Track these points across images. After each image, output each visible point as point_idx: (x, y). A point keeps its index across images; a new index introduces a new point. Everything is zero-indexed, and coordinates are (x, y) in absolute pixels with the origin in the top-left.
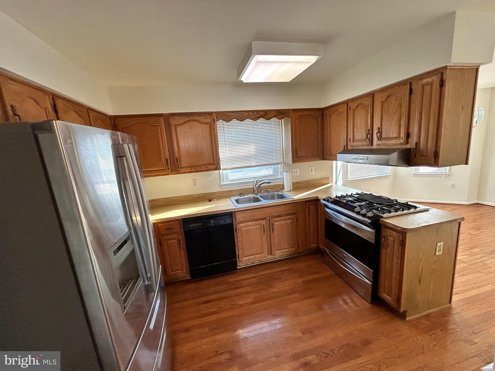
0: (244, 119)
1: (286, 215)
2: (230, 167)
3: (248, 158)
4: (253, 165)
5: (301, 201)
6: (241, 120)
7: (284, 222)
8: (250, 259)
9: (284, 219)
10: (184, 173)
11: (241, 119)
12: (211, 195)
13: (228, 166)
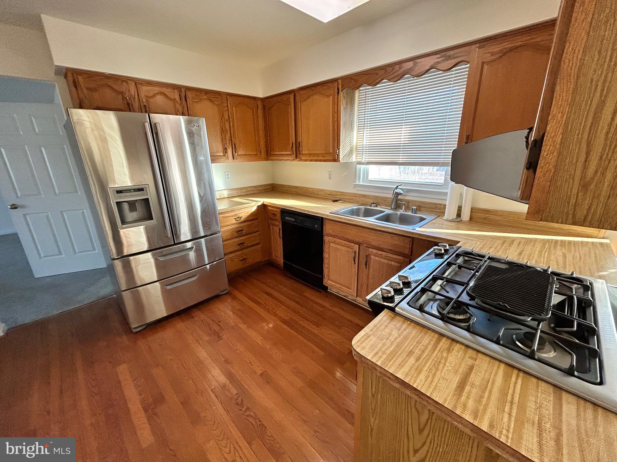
0: (378, 81)
1: (391, 251)
2: (367, 160)
3: (395, 148)
4: (401, 160)
5: (421, 238)
6: (374, 84)
7: (386, 261)
8: (335, 286)
9: (385, 256)
10: (306, 160)
11: (372, 82)
12: (343, 195)
13: (363, 159)
